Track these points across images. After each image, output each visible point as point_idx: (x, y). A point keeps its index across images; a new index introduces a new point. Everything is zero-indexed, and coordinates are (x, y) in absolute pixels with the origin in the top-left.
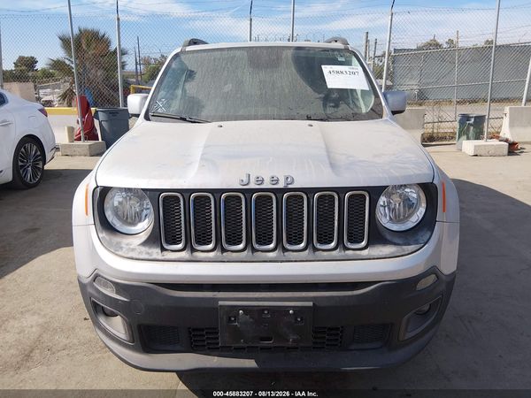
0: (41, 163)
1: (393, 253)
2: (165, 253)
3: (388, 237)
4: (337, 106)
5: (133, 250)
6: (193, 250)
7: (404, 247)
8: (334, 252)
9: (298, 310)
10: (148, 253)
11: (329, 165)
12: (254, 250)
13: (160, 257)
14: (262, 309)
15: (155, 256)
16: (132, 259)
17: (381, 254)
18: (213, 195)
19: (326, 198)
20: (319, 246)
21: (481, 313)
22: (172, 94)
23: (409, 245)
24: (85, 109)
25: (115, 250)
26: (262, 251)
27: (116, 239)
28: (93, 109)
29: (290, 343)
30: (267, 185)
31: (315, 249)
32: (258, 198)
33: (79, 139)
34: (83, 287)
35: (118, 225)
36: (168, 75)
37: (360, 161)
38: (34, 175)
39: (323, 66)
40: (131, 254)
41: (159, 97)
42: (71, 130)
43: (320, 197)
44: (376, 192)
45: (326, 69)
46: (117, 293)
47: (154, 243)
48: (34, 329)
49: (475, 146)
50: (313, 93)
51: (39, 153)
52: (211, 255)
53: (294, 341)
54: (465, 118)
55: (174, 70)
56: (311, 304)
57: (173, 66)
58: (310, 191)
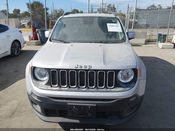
0: (20, 49)
1: (122, 90)
2: (52, 88)
3: (121, 85)
4: (111, 38)
5: (43, 86)
6: (60, 87)
7: (126, 88)
8: (104, 89)
9: (92, 107)
10: (47, 87)
11: (103, 62)
12: (79, 88)
13: (50, 89)
14: (81, 106)
15: (49, 89)
16: (42, 89)
17: (118, 90)
18: (67, 71)
19: (102, 73)
20: (99, 87)
21: (155, 106)
22: (59, 32)
23: (128, 87)
24: (34, 30)
25: (37, 86)
26: (82, 88)
27: (38, 82)
28: (37, 30)
29: (89, 116)
30: (83, 68)
31: (98, 88)
32: (80, 72)
33: (32, 40)
34: (29, 95)
35: (38, 78)
36: (58, 26)
37: (114, 61)
38: (18, 52)
39: (107, 24)
40: (42, 88)
41: (54, 33)
42: (30, 37)
43: (99, 72)
44: (117, 71)
45: (108, 25)
46: (38, 99)
47: (49, 84)
48: (15, 105)
49: (163, 45)
50: (103, 33)
51: (19, 45)
52: (66, 89)
53: (90, 115)
54: (160, 35)
55: (59, 24)
56: (95, 105)
57: (59, 23)
58: (96, 71)
